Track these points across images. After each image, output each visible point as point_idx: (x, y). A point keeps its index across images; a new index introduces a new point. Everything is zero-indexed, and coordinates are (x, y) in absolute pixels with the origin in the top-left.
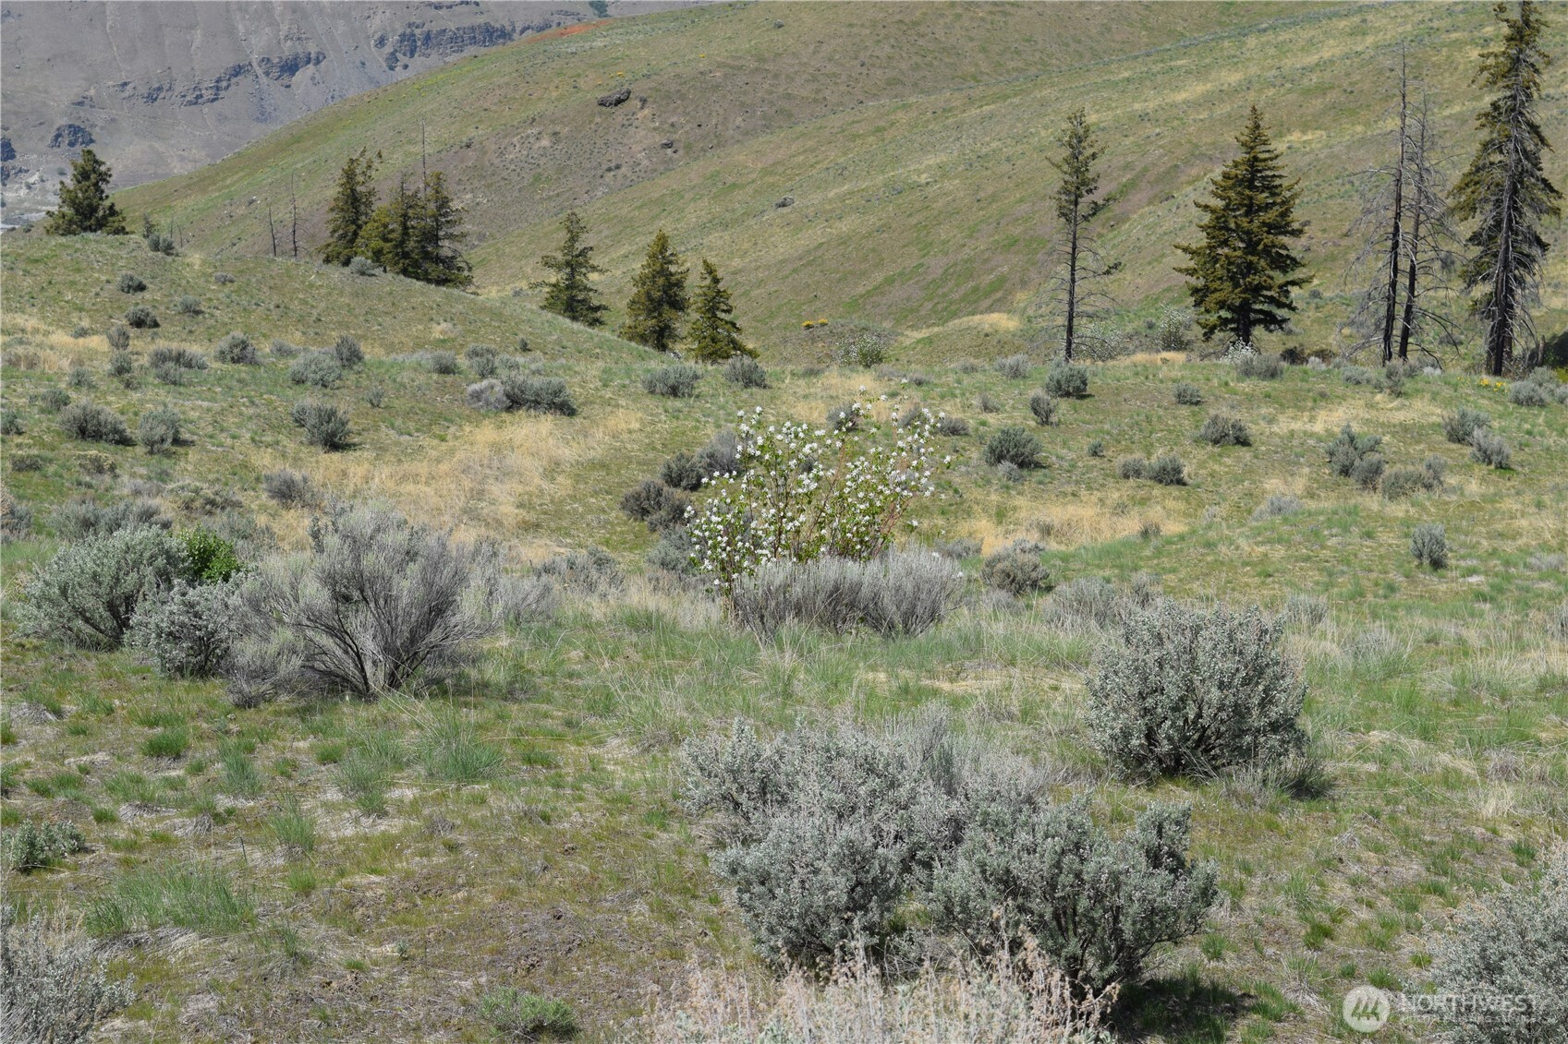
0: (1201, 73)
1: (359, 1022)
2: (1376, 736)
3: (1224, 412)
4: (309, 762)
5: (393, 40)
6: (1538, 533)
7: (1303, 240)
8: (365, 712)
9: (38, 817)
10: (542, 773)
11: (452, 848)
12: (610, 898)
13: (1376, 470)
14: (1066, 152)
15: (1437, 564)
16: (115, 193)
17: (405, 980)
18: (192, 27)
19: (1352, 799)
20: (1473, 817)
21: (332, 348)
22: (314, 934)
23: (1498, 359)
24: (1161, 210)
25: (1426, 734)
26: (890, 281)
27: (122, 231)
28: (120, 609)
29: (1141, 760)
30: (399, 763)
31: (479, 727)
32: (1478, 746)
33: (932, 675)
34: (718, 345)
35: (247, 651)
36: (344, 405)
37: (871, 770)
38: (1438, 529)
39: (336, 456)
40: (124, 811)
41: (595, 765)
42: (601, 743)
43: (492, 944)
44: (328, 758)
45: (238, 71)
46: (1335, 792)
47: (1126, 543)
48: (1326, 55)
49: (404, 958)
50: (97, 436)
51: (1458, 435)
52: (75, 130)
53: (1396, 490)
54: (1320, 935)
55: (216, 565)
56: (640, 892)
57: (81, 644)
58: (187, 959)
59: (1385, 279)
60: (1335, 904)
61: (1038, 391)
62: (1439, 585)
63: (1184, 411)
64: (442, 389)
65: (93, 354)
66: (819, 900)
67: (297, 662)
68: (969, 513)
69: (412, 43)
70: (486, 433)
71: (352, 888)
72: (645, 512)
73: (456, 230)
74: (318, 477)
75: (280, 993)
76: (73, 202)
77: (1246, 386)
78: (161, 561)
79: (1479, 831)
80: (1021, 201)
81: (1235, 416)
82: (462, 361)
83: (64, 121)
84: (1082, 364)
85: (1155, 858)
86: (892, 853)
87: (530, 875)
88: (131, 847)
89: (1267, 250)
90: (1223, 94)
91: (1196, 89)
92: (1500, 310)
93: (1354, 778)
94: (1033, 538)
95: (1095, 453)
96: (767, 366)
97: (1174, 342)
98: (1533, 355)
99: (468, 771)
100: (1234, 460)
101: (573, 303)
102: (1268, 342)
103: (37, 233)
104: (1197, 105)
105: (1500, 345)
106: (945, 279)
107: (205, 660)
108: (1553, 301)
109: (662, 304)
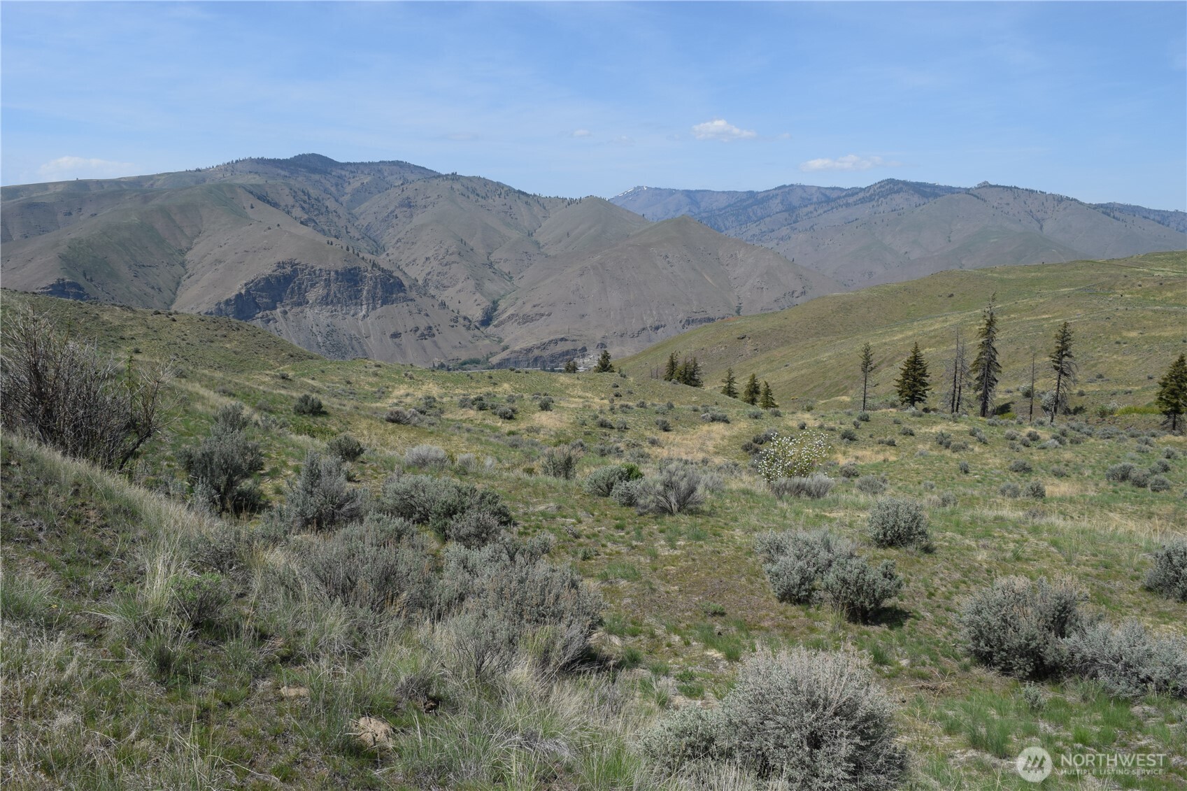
0: (902, 332)
1: (668, 608)
2: (948, 534)
3: (907, 426)
4: (657, 532)
5: (684, 321)
6: (994, 464)
7: (929, 378)
8: (671, 519)
9: (587, 545)
10: (718, 538)
11: (694, 560)
12: (735, 576)
13: (949, 443)
14: (864, 354)
15: (966, 472)
16: (611, 361)
17: (680, 597)
18: (633, 318)
19: (941, 553)
20: (975, 560)
21: (666, 404)
22: (657, 583)
23: (984, 412)
24: (890, 369)
25: (962, 534)
26: (815, 387)
27: (613, 371)
28: (610, 486)
29: (882, 541)
30: (680, 535)
31: (702, 524)
32: (977, 538)
33: (824, 511)
34: (768, 404)
35: (641, 500)
36: (669, 420)
37: (807, 544)
38: (967, 462)
39: (666, 433)
40: (609, 544)
41: (732, 537)
42: (734, 530)
43: (704, 588)
44: (662, 531)
45: (644, 329)
46: (937, 551)
47: (879, 463)
48: (936, 327)
49: (680, 590)
50: (605, 426)
51: (972, 434)
52: (602, 344)
53: (955, 450)
54: (931, 595)
55: (635, 473)
56: (743, 575)
57: (599, 495)
58: (624, 588)
59: (952, 389)
60: (935, 586)
61: (855, 419)
62: (967, 478)
63: (896, 425)
64: (694, 416)
65: (605, 404)
66: (792, 582)
67: (654, 505)
68: (836, 453)
69: (688, 322)
70: (706, 428)
71: (667, 570)
72: (748, 450)
73: (699, 372)
74: (661, 438)
75: (647, 599)
76: (601, 364)
77: (913, 419)
78: (620, 474)
79: (977, 564)
81: (910, 427)
82: (700, 408)
83: (599, 342)
84: (867, 412)
85: (885, 576)
86: (812, 570)
87: (714, 569)
88: (610, 554)
89: (919, 381)
90: (907, 338)
91: (900, 336)
92: (984, 399)
93: (941, 547)
94: (853, 460)
95: (871, 436)
96: (781, 410)
97: (893, 405)
98: (994, 411)
99: (698, 538)
100: (910, 439)
101: (730, 392)
102: (920, 405)
103: (592, 371)
104: (899, 340)
105: (984, 408)
106: (830, 386)
107: (630, 502)
108: (999, 395)
109: (753, 392)
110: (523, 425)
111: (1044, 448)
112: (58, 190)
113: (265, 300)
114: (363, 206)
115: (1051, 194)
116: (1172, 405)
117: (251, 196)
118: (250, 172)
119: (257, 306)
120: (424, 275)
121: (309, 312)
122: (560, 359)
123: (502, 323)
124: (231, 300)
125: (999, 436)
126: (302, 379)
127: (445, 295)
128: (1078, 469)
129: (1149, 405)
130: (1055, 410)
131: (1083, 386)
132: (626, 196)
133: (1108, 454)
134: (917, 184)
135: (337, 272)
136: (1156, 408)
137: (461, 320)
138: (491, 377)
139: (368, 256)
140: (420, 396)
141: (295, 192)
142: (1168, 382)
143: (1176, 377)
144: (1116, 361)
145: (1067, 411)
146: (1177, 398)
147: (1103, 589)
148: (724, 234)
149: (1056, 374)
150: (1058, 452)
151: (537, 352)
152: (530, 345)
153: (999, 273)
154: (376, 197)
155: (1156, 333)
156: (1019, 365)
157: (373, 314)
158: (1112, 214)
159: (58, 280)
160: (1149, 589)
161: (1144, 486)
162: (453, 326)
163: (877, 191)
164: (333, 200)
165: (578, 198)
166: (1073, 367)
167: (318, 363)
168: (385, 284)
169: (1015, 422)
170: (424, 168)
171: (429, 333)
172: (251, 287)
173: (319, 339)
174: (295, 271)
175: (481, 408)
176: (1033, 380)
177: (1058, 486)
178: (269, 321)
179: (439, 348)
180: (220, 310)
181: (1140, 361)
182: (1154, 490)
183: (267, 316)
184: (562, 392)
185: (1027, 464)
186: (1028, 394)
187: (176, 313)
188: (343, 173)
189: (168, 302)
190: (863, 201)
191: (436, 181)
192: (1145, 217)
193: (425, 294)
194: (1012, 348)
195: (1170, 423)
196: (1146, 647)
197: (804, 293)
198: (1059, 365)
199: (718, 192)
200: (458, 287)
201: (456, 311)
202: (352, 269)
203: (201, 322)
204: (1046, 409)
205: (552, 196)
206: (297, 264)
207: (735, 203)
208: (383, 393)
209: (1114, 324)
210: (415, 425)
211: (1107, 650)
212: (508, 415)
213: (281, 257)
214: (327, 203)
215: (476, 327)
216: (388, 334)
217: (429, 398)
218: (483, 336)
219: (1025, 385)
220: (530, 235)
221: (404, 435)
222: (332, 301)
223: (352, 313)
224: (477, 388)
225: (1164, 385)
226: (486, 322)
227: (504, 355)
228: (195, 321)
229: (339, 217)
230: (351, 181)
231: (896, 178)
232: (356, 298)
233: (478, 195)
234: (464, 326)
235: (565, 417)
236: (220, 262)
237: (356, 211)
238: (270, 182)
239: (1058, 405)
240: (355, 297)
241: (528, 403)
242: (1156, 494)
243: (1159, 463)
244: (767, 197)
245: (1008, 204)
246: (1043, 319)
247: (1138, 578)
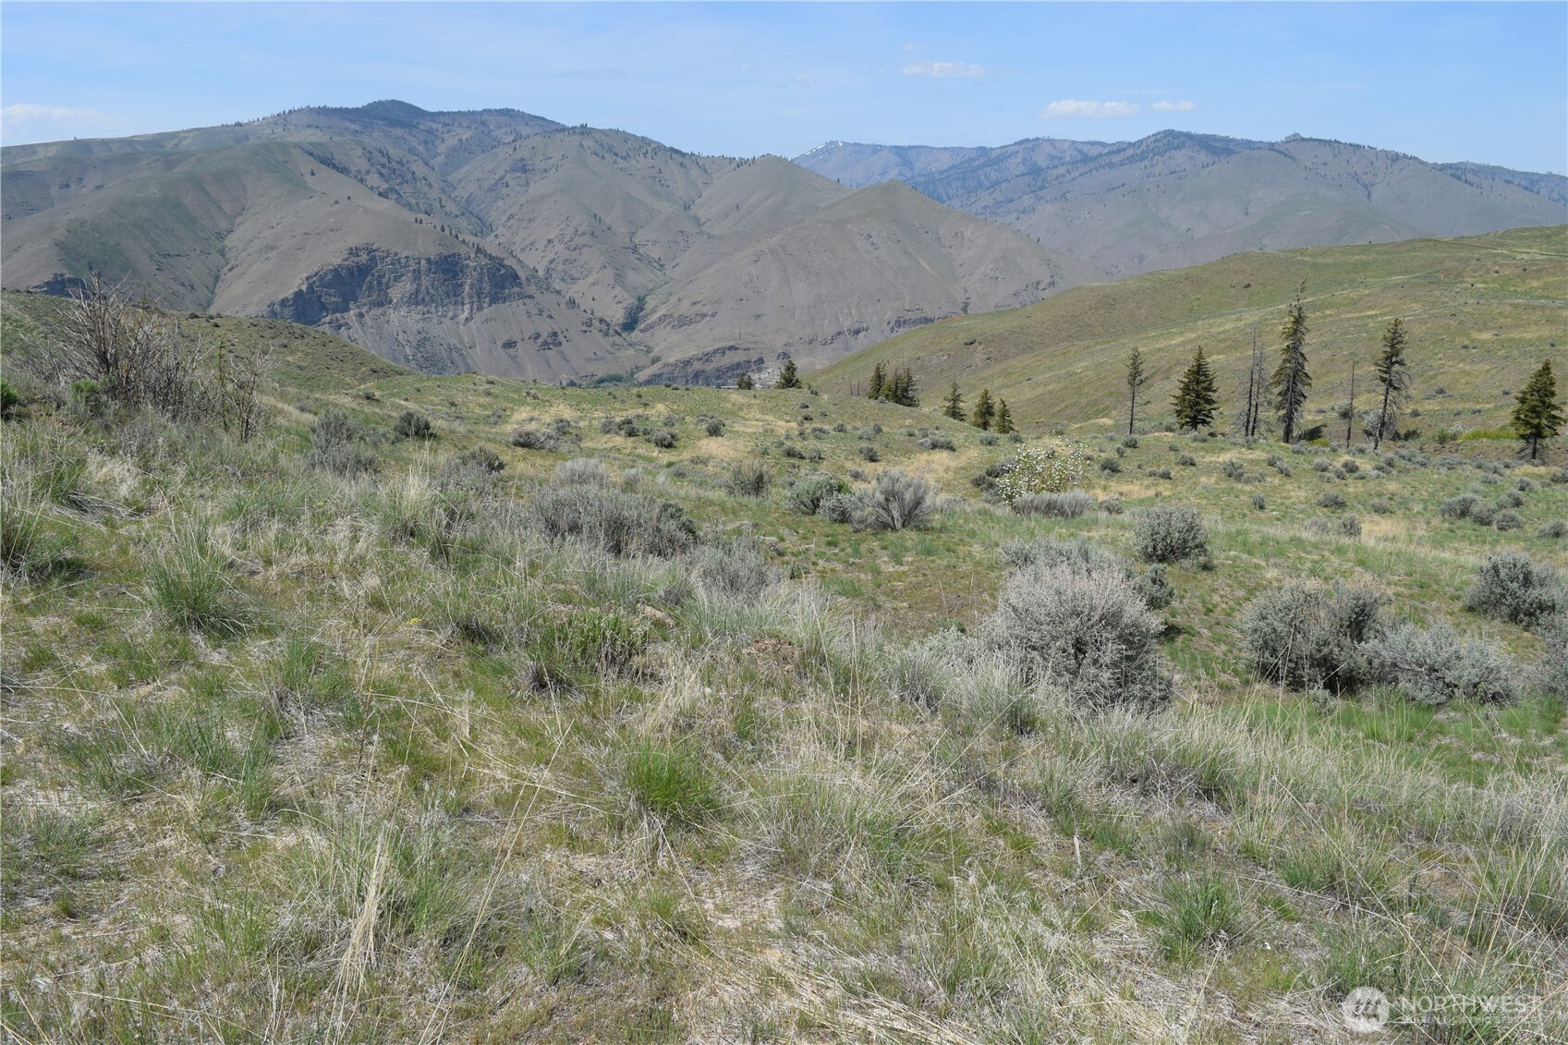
0: (1181, 334)
2: (1232, 553)
3: (1186, 454)
4: (877, 549)
6: (1298, 497)
7: (1217, 394)
8: (895, 534)
10: (953, 554)
11: (924, 575)
12: (975, 591)
13: (1241, 475)
14: (1131, 361)
15: (1262, 507)
16: (798, 375)
19: (1222, 571)
20: (1263, 578)
21: (871, 427)
22: (882, 598)
23: (1287, 437)
24: (1166, 382)
25: (1250, 553)
26: (1067, 407)
27: (801, 387)
28: (815, 504)
29: (1151, 556)
30: (906, 550)
31: (932, 540)
32: (1267, 557)
33: (1081, 530)
34: (1005, 428)
35: (857, 515)
36: (876, 446)
37: (1061, 554)
38: (1262, 495)
39: (873, 463)
40: (820, 561)
41: (970, 552)
42: (972, 546)
44: (884, 548)
45: (839, 333)
46: (1217, 569)
47: (1149, 498)
48: (1227, 328)
49: (910, 607)
50: (794, 456)
51: (1271, 463)
52: (785, 354)
53: (1247, 482)
54: (1209, 611)
55: (845, 489)
56: (985, 590)
57: (803, 512)
59: (1247, 407)
60: (1215, 602)
61: (1120, 446)
62: (1262, 514)
63: (1172, 453)
64: (909, 441)
65: (792, 429)
67: (874, 518)
68: (1094, 487)
69: (899, 324)
70: (924, 457)
71: (893, 586)
72: (979, 484)
73: (914, 388)
74: (867, 471)
76: (785, 378)
77: (1195, 445)
79: (1265, 583)
80: (1115, 378)
81: (1190, 455)
82: (916, 432)
83: (781, 351)
84: (1136, 436)
85: (1154, 581)
87: (950, 584)
88: (823, 572)
89: (1204, 397)
90: (1191, 341)
91: (1178, 339)
92: (1289, 420)
93: (1223, 564)
94: (1117, 496)
95: (1139, 467)
96: (1022, 435)
97: (1169, 429)
98: (1300, 435)
99: (929, 552)
100: (1189, 471)
101: (955, 413)
102: (1203, 430)
103: (772, 388)
104: (1179, 345)
105: (1288, 432)
106: (1086, 406)
107: (843, 517)
108: (1308, 416)
109: (985, 414)
110: (686, 455)
111: (1362, 478)
112: (49, 154)
113: (333, 299)
114: (463, 171)
115: (1383, 151)
116: (1533, 426)
117: (311, 159)
118: (309, 126)
119: (324, 307)
120: (545, 262)
121: (393, 315)
122: (729, 374)
123: (651, 326)
124: (288, 300)
125: (1306, 466)
126: (392, 399)
127: (574, 291)
128: (1404, 504)
129: (1503, 428)
130: (1381, 435)
131: (1417, 403)
132: (815, 154)
133: (1445, 485)
134: (1205, 136)
135: (429, 261)
136: (1512, 431)
137: (596, 323)
138: (640, 396)
139: (471, 239)
140: (548, 421)
141: (371, 153)
142: (1528, 396)
143: (1538, 391)
144: (1463, 371)
145: (1396, 437)
146: (1539, 417)
147: (1416, 609)
148: (945, 205)
149: (1382, 388)
150: (1380, 483)
151: (697, 366)
152: (688, 355)
153: (1311, 256)
154: (478, 158)
155: (1515, 335)
156: (1334, 377)
157: (478, 317)
158: (1464, 178)
159: (55, 275)
160: (1471, 609)
161: (1489, 523)
162: (585, 332)
163: (1151, 147)
164: (421, 163)
165: (751, 157)
166: (1405, 378)
167: (410, 379)
168: (494, 276)
169: (1327, 450)
170: (543, 119)
171: (554, 341)
172: (314, 282)
173: (408, 351)
174: (373, 259)
175: (631, 434)
176: (1353, 396)
177: (1378, 523)
178: (340, 327)
179: (568, 361)
180: (274, 314)
181: (1494, 372)
182: (1501, 529)
183: (337, 320)
184: (734, 414)
185: (1341, 497)
186: (1346, 415)
187: (219, 316)
188: (434, 126)
189: (204, 304)
190: (1132, 159)
191: (560, 136)
192: (1508, 182)
193: (547, 289)
194: (1326, 354)
195: (1529, 451)
196: (1453, 648)
197: (1052, 284)
198: (1387, 376)
199: (939, 149)
200: (592, 279)
201: (589, 312)
202: (449, 256)
203: (252, 328)
204: (1369, 434)
205: (716, 156)
206: (376, 250)
207: (961, 163)
208: (499, 417)
209: (1461, 323)
210: (550, 450)
211: (1409, 654)
212: (666, 443)
213: (354, 241)
214: (414, 167)
215: (616, 332)
216: (500, 343)
217: (562, 421)
218: (625, 343)
219: (1343, 402)
220: (687, 208)
221: (539, 462)
222: (424, 300)
223: (450, 314)
224: (622, 410)
225: (1523, 401)
226: (630, 325)
227: (655, 369)
228: (245, 327)
229: (430, 185)
230: (446, 136)
231: (1177, 129)
232: (455, 295)
233: (616, 154)
234: (601, 331)
235: (741, 445)
236: (272, 248)
237: (452, 178)
238: (337, 139)
239: (1384, 429)
240: (454, 293)
241: (692, 426)
242: (1504, 533)
243: (1510, 496)
244: (1005, 154)
245: (1325, 164)
246: (1369, 316)
247: (1458, 598)
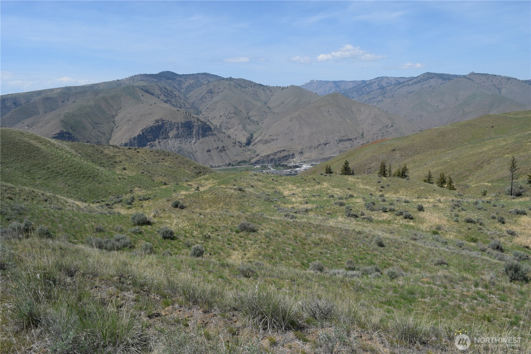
5: (338, 140)
18: (314, 140)
45: (320, 145)
80: (467, 164)
83: (300, 151)
101: (429, 182)
109: (443, 182)
112: (58, 91)
113: (150, 137)
114: (191, 94)
115: (504, 77)
117: (142, 91)
118: (141, 80)
119: (147, 140)
120: (219, 123)
121: (170, 142)
122: (283, 159)
123: (255, 144)
124: (135, 137)
127: (229, 132)
132: (307, 84)
134: (440, 74)
135: (182, 123)
137: (237, 143)
139: (195, 116)
141: (161, 88)
148: (352, 100)
151: (272, 157)
152: (269, 153)
154: (196, 89)
157: (198, 142)
159: (61, 131)
162: (234, 146)
163: (422, 78)
164: (177, 91)
165: (286, 86)
168: (203, 128)
170: (217, 76)
171: (223, 149)
172: (144, 131)
174: (163, 123)
179: (228, 156)
180: (131, 142)
183: (152, 144)
188: (181, 79)
190: (416, 83)
191: (222, 81)
193: (221, 132)
199: (348, 81)
200: (235, 128)
201: (235, 139)
202: (188, 122)
205: (275, 86)
207: (356, 86)
213: (157, 117)
214: (175, 93)
215: (244, 146)
216: (205, 150)
218: (247, 150)
220: (266, 104)
222: (180, 136)
223: (189, 141)
226: (248, 143)
227: (257, 158)
229: (180, 99)
230: (185, 82)
232: (190, 135)
233: (241, 87)
234: (239, 146)
236: (130, 121)
237: (188, 96)
238: (150, 84)
244: (371, 82)
245: (484, 82)
